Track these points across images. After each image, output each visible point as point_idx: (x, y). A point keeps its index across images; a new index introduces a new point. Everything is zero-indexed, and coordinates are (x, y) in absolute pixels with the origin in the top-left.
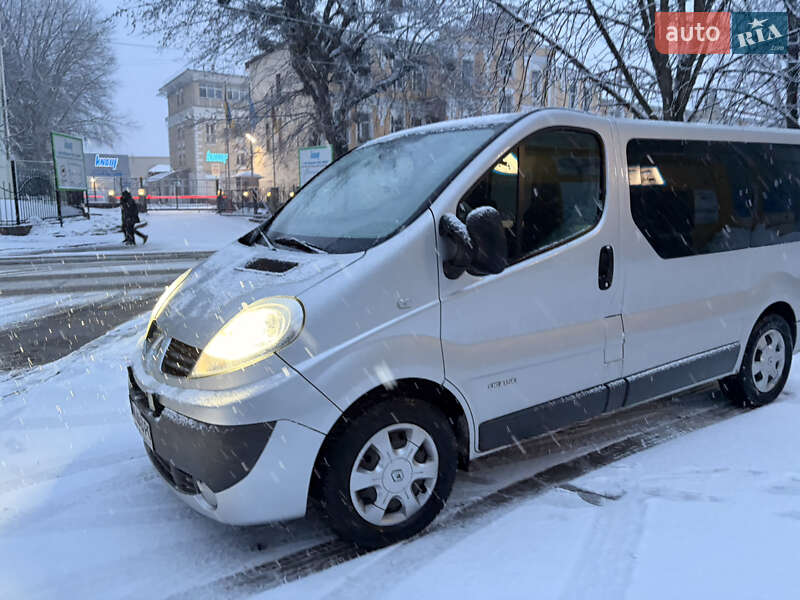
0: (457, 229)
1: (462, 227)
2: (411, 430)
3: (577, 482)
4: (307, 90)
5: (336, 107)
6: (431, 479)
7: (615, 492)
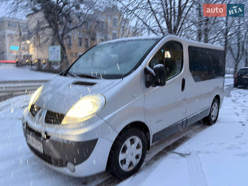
0: (151, 71)
1: (152, 71)
2: (135, 139)
3: (176, 150)
4: (50, 26)
5: (60, 33)
6: (140, 154)
7: (188, 153)
